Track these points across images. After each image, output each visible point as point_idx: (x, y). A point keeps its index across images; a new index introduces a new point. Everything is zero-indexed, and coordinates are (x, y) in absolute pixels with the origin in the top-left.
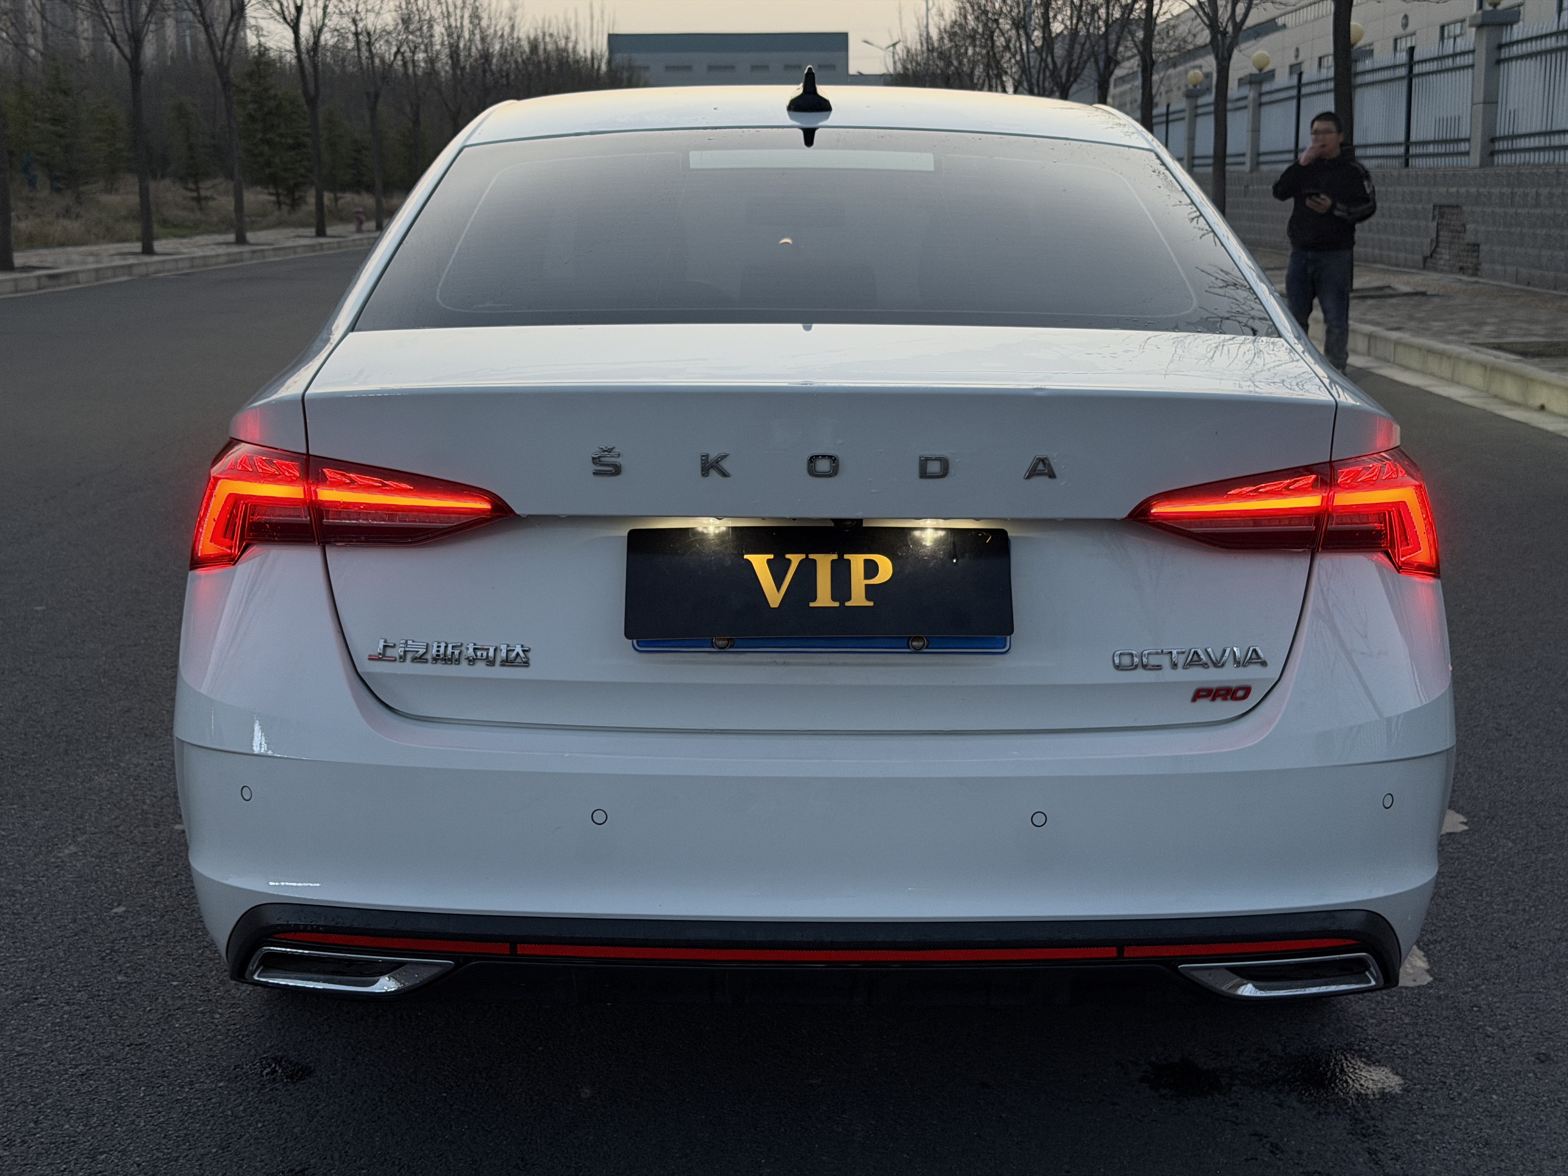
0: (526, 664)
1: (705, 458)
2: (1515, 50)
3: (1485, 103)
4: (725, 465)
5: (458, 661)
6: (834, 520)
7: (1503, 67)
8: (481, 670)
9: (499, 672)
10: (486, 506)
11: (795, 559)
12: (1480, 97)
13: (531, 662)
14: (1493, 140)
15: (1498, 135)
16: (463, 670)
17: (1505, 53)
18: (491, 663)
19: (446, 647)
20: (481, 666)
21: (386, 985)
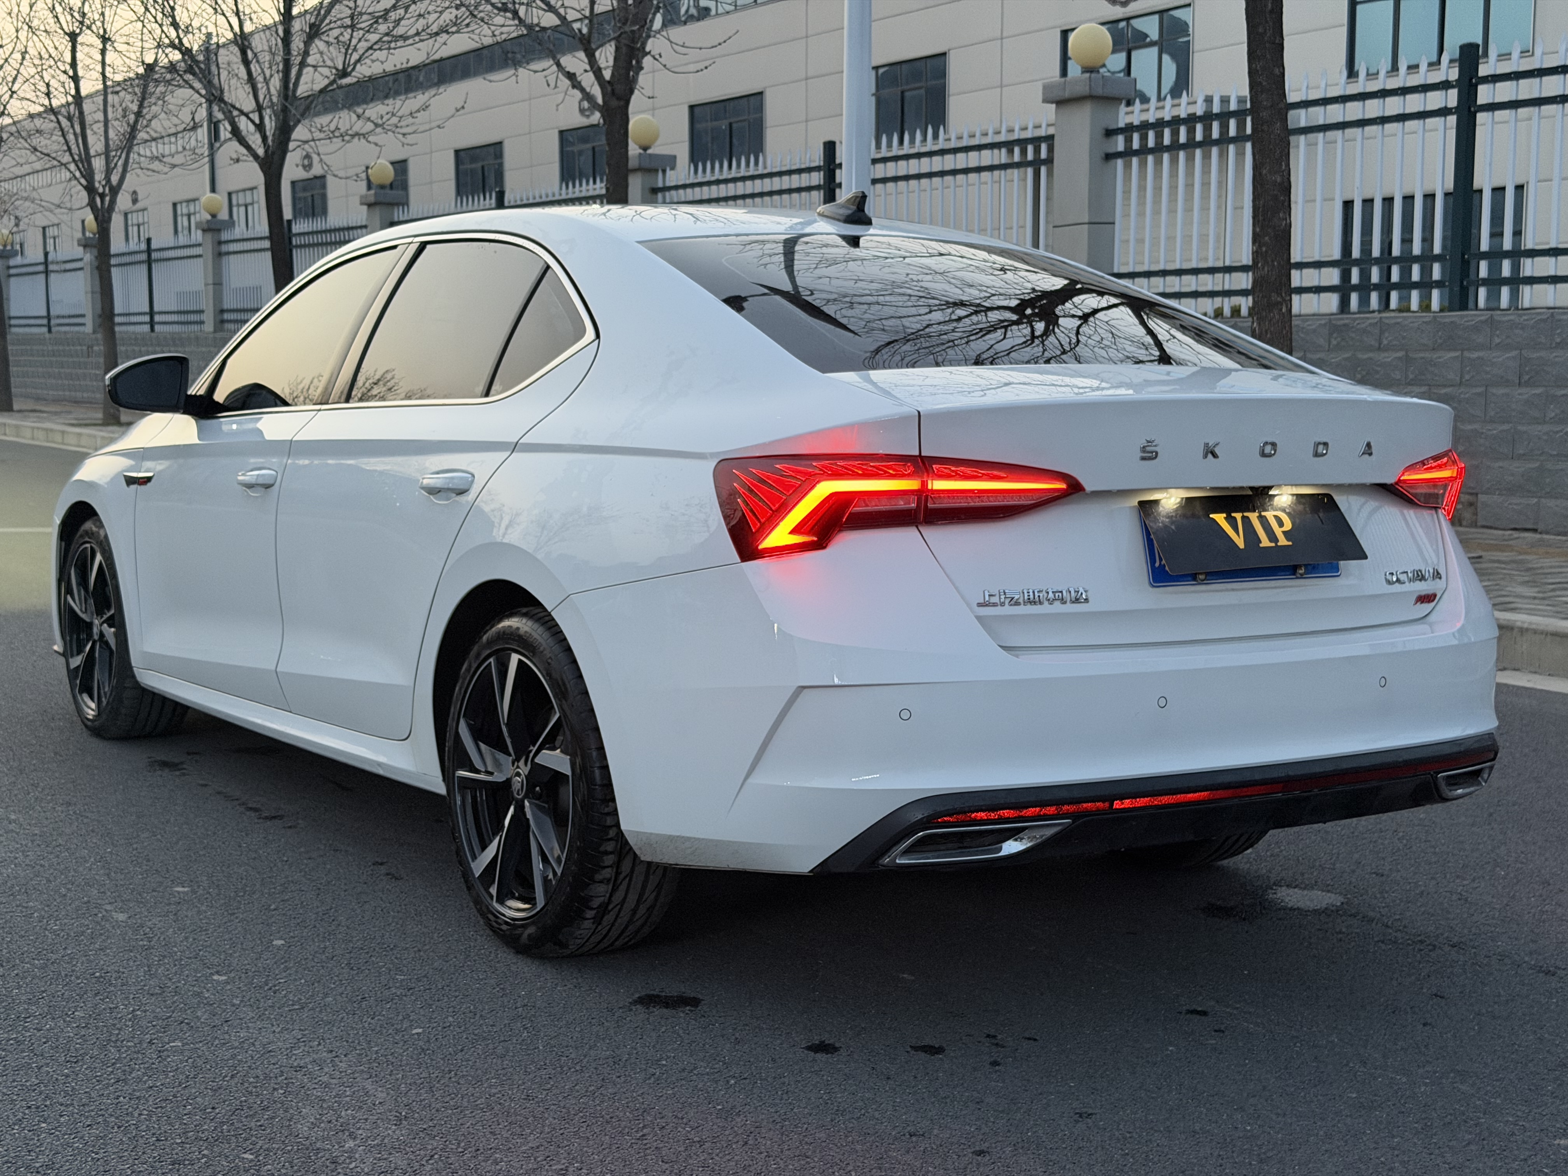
0: (1087, 600)
1: (1206, 445)
2: (233, 247)
3: (214, 284)
4: (1217, 450)
5: (1041, 603)
6: (1251, 488)
7: (225, 259)
8: (1058, 607)
9: (1070, 608)
10: (1064, 486)
11: (1238, 516)
12: (211, 281)
13: (1090, 599)
14: (222, 311)
15: (225, 307)
16: (1046, 608)
17: (224, 248)
18: (1063, 601)
19: (1034, 592)
20: (1057, 603)
21: (1011, 847)
